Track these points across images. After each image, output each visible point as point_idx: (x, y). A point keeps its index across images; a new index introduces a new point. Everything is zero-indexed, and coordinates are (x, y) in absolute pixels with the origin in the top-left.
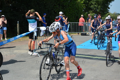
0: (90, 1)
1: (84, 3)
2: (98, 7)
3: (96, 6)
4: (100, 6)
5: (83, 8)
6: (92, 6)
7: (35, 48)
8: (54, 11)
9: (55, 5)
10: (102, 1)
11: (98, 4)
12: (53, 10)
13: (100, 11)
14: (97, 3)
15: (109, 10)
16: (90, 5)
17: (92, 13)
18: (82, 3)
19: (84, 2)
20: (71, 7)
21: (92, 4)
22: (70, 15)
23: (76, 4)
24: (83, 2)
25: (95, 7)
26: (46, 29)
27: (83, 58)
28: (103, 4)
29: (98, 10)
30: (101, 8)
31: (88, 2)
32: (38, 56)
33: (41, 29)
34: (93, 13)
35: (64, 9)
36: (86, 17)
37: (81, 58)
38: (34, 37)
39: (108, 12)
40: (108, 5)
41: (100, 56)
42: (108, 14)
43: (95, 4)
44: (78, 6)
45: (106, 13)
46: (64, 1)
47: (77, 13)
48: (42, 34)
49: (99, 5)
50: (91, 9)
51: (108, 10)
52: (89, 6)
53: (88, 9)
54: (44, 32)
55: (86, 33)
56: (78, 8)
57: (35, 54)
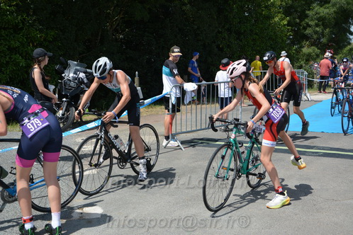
0: (304, 20)
1: (288, 25)
2: (323, 32)
3: (317, 29)
4: (327, 30)
5: (286, 35)
6: (308, 31)
7: (174, 132)
8: (218, 47)
9: (219, 32)
10: (334, 18)
11: (323, 25)
12: (215, 42)
13: (330, 41)
14: (320, 23)
15: (351, 37)
16: (305, 29)
17: (309, 46)
18: (285, 25)
19: (289, 22)
20: (256, 34)
21: (310, 26)
23: (268, 28)
24: (286, 23)
25: (316, 33)
26: (196, 87)
27: (282, 152)
28: (337, 24)
29: (324, 40)
30: (332, 33)
31: (298, 20)
32: (181, 149)
33: (185, 88)
34: (312, 46)
36: (294, 57)
37: (278, 152)
38: (170, 106)
39: (350, 44)
40: (349, 27)
41: (323, 148)
42: (349, 47)
43: (317, 25)
44: (275, 33)
45: (345, 46)
46: (240, 22)
48: (188, 99)
49: (325, 26)
50: (306, 38)
51: (350, 39)
52: (303, 31)
53: (300, 37)
54: (193, 94)
56: (274, 37)
57: (173, 143)
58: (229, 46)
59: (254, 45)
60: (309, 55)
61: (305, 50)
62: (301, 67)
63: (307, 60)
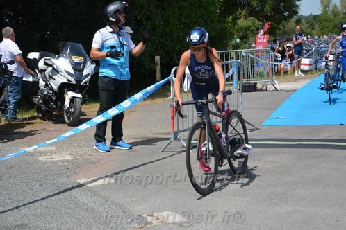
13: (272, 9)
15: (297, 3)
17: (246, 17)
22: (182, 27)
34: (249, 16)
35: (164, 9)
38: (172, 96)
39: (296, 13)
42: (295, 18)
45: (290, 16)
47: (203, 19)
51: (297, 6)
55: (256, 84)
56: (205, 5)
58: (148, 18)
59: (180, 15)
60: (248, 28)
61: (242, 23)
62: (236, 47)
63: (244, 38)
